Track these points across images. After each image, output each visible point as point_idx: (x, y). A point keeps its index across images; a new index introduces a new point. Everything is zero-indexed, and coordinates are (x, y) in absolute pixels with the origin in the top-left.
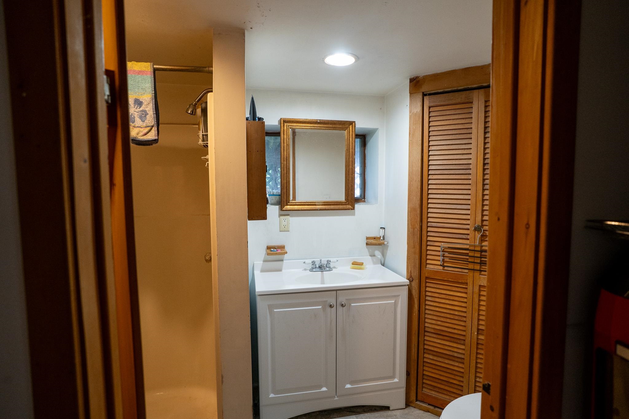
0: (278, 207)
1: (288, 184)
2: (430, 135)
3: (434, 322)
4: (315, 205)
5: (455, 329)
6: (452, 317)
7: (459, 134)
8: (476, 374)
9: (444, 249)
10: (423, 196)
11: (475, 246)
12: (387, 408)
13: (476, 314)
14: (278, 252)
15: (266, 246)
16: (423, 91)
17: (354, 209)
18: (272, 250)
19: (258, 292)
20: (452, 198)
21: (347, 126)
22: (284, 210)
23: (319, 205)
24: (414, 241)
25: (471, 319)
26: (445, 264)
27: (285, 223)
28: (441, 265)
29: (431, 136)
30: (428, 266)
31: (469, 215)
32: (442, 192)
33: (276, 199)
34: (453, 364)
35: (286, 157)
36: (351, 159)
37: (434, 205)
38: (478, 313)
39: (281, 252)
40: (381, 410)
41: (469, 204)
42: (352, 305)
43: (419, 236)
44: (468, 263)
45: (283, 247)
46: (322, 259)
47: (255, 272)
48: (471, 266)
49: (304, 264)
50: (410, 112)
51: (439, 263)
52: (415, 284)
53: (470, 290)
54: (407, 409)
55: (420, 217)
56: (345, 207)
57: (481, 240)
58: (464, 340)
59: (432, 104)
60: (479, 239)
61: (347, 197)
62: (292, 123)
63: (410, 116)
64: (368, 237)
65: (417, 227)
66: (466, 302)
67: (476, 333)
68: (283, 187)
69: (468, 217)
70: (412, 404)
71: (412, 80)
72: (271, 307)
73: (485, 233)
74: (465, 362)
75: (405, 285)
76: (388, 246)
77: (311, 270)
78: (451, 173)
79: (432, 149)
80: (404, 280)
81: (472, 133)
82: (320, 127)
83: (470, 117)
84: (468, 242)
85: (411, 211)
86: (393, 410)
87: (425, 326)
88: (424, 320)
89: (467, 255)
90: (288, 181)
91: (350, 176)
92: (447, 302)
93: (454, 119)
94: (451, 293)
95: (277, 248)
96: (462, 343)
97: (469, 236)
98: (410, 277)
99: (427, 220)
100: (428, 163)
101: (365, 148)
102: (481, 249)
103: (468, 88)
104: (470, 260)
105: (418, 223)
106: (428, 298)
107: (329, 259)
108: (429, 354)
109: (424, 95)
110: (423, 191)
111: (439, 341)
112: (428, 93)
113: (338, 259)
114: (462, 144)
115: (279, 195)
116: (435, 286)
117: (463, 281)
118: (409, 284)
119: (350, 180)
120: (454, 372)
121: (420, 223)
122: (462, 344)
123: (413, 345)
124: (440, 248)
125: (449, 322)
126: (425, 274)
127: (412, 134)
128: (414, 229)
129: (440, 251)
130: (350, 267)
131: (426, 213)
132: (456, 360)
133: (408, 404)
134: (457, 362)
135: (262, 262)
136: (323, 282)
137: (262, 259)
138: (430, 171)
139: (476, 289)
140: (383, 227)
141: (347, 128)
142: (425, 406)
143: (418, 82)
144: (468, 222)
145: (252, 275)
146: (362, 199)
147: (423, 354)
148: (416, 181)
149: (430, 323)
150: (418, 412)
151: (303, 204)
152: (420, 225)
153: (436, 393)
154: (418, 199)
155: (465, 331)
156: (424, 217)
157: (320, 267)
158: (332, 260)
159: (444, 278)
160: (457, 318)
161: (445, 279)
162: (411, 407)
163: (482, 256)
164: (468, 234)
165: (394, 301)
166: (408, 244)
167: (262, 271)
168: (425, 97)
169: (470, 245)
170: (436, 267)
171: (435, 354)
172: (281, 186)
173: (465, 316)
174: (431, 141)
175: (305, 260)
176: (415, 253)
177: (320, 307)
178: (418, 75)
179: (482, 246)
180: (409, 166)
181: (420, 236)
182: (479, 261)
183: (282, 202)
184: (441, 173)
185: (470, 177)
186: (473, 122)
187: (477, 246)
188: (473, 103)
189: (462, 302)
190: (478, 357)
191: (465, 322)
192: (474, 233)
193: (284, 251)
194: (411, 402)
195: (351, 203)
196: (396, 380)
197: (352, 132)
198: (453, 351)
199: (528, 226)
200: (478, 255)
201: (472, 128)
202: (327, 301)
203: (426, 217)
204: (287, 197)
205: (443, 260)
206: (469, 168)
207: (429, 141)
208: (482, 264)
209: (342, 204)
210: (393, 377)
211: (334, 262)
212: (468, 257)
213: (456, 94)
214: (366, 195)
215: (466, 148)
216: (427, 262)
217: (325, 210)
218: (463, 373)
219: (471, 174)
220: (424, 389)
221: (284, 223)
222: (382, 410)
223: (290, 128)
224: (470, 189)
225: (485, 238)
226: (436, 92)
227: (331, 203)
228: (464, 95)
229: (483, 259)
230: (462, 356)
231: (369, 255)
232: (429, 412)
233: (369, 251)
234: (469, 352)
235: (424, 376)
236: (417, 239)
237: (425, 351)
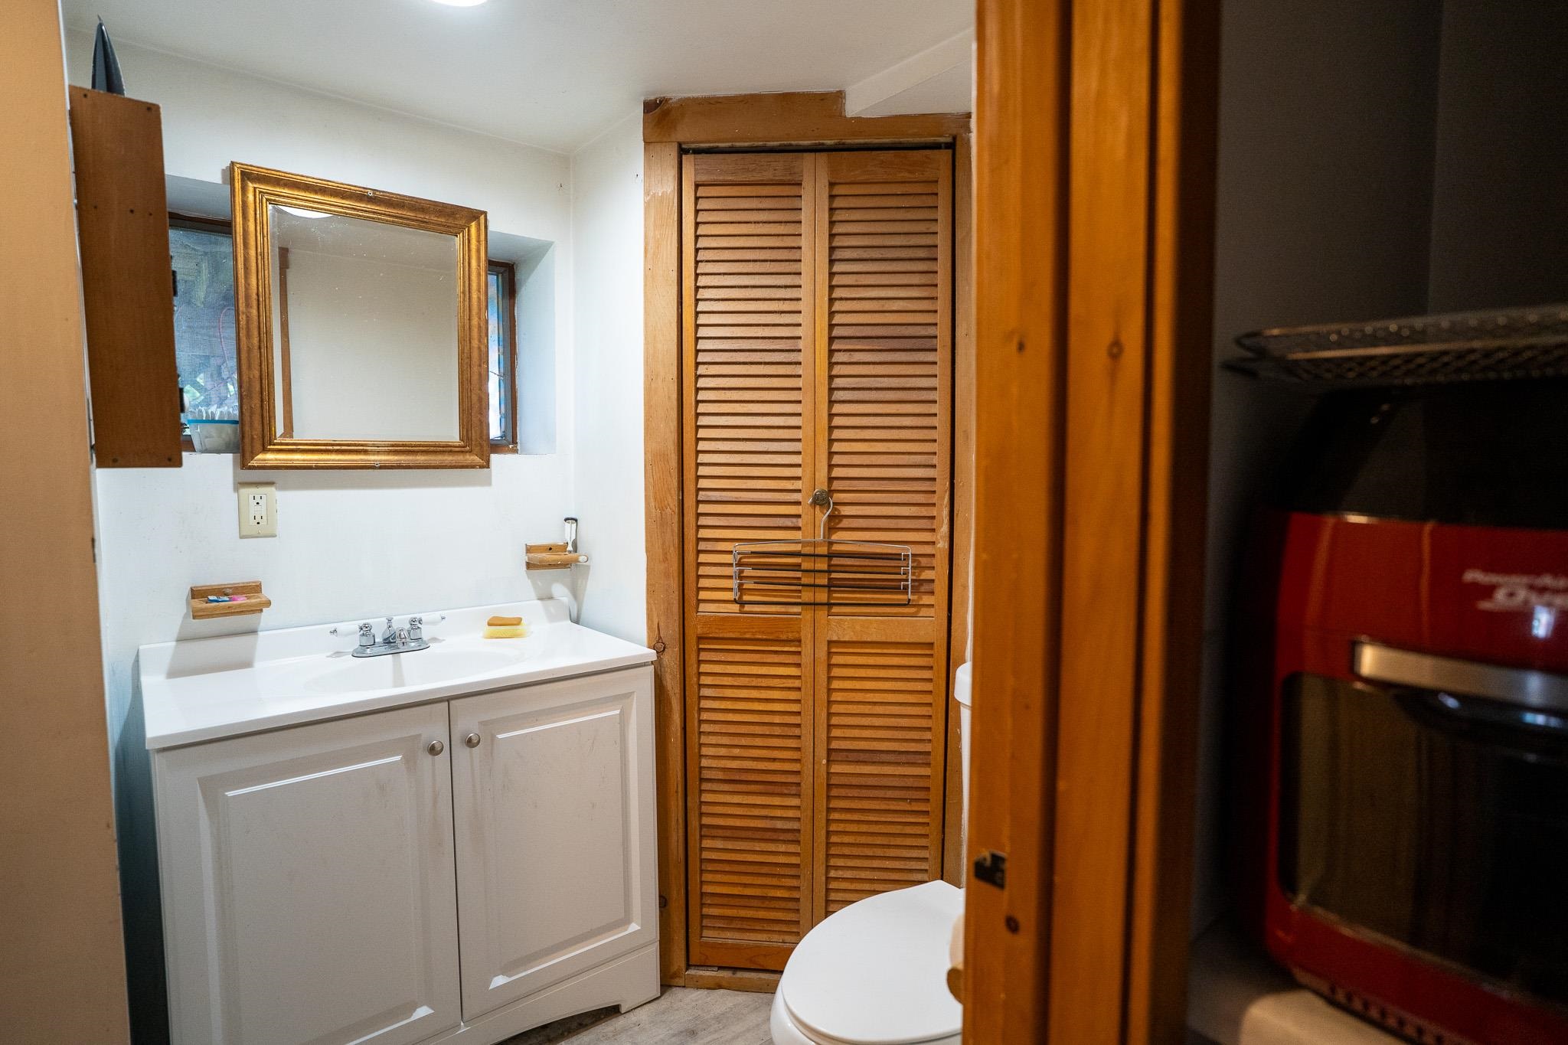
0: (230, 456)
1: (265, 382)
2: (698, 259)
3: (723, 752)
4: (366, 452)
5: (774, 760)
6: (766, 730)
7: (771, 261)
8: (827, 861)
9: (741, 558)
10: (684, 420)
11: (815, 544)
12: (614, 1011)
13: (824, 715)
14: (235, 602)
15: (189, 588)
16: (679, 140)
17: (488, 467)
18: (211, 598)
19: (156, 739)
20: (758, 424)
21: (462, 222)
22: (254, 468)
23: (378, 452)
24: (664, 543)
25: (812, 727)
26: (746, 598)
27: (262, 510)
28: (735, 601)
29: (701, 261)
30: (703, 607)
31: (799, 466)
32: (734, 408)
33: (224, 436)
34: (774, 850)
35: (258, 295)
36: (475, 322)
37: (713, 443)
38: (828, 710)
39: (248, 601)
40: (596, 1021)
41: (799, 440)
42: (500, 736)
43: (676, 530)
44: (800, 588)
45: (255, 588)
46: (395, 617)
47: (145, 680)
48: (807, 596)
49: (333, 636)
50: (647, 193)
51: (730, 596)
52: (671, 659)
53: (806, 659)
54: (666, 996)
55: (678, 478)
56: (460, 458)
57: (829, 528)
58: (799, 784)
59: (703, 178)
60: (824, 525)
61: (467, 431)
62: (274, 186)
63: (645, 202)
64: (531, 547)
65: (671, 505)
66: (799, 689)
67: (824, 762)
68: (249, 390)
69: (797, 472)
70: (677, 980)
71: (650, 107)
72: (211, 788)
73: (836, 509)
74: (801, 839)
75: (644, 665)
76: (588, 567)
77: (359, 654)
78: (752, 360)
79: (703, 297)
80: (640, 650)
81: (800, 261)
82: (374, 213)
83: (797, 219)
84: (798, 535)
85: (653, 461)
86: (629, 1011)
87: (701, 768)
88: (697, 750)
89: (796, 568)
90: (265, 374)
91: (475, 369)
92: (754, 694)
93: (758, 223)
94: (763, 670)
95: (228, 591)
96: (792, 793)
97: (800, 520)
98: (658, 642)
99: (697, 484)
100: (696, 333)
101: (512, 301)
102: (828, 549)
103: (791, 145)
104: (804, 581)
105: (673, 492)
106: (705, 692)
107: (418, 616)
108: (714, 837)
109: (682, 151)
110: (684, 406)
111: (737, 799)
112: (693, 146)
113: (444, 613)
114: (779, 287)
115: (235, 422)
116: (723, 659)
117: (791, 636)
118: (655, 658)
119: (473, 383)
120: (778, 870)
121: (679, 492)
122: (793, 795)
123: (673, 823)
124: (731, 556)
125: (761, 744)
126: (694, 629)
127: (650, 253)
128: (662, 509)
129: (731, 565)
130: (481, 634)
131: (693, 465)
132: (782, 837)
133: (667, 983)
134: (784, 842)
135: (174, 643)
136: (399, 681)
137: (175, 631)
138: (700, 353)
139: (822, 653)
140: (573, 517)
141: (462, 229)
142: (709, 976)
143: (666, 114)
144: (798, 485)
145: (133, 689)
146: (510, 442)
147: (698, 841)
148: (664, 380)
149: (714, 755)
150: (693, 995)
151: (324, 448)
152: (679, 499)
153: (737, 935)
154: (672, 428)
155: (800, 760)
156: (689, 476)
157: (388, 642)
158: (424, 617)
159: (745, 633)
160: (778, 731)
161: (748, 636)
162: (674, 989)
163: (832, 569)
164: (799, 516)
165: (618, 712)
166: (647, 551)
167: (175, 672)
168: (684, 156)
169: (805, 544)
170: (723, 607)
171: (728, 833)
172: (240, 387)
173: (798, 722)
174: (702, 274)
175: (336, 624)
176: (667, 575)
177: (398, 758)
178: (668, 96)
179: (831, 544)
180: (646, 338)
181: (679, 526)
182: (825, 582)
183: (247, 440)
184: (729, 360)
185: (799, 370)
186: (803, 232)
187: (820, 544)
188: (801, 184)
189: (790, 689)
190: (831, 818)
191: (799, 737)
192: (812, 511)
193: (258, 600)
194: (675, 975)
195: (477, 449)
196: (634, 927)
197: (479, 241)
198: (773, 818)
199: (1116, 350)
200: (822, 565)
201: (800, 248)
202: (420, 735)
203: (693, 477)
204: (263, 426)
205: (740, 585)
206: (796, 348)
207: (697, 275)
208: (832, 589)
209: (451, 451)
210: (626, 921)
211: (433, 623)
212: (799, 574)
213: (763, 158)
214: (520, 433)
215: (787, 297)
216: (700, 598)
217: (399, 467)
218: (798, 866)
219: (800, 363)
220: (706, 933)
221: (253, 510)
222: (602, 1019)
223: (267, 200)
224: (800, 402)
225: (838, 523)
226: (713, 148)
227: (415, 446)
228: (779, 162)
229: (834, 575)
230: (795, 825)
231: (533, 595)
232: (720, 987)
233: (534, 584)
234: (810, 813)
235: (704, 897)
236: (673, 535)
237: (703, 833)
